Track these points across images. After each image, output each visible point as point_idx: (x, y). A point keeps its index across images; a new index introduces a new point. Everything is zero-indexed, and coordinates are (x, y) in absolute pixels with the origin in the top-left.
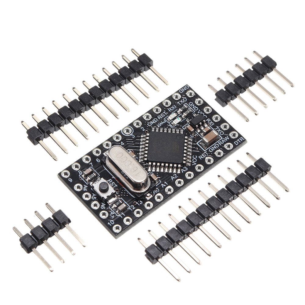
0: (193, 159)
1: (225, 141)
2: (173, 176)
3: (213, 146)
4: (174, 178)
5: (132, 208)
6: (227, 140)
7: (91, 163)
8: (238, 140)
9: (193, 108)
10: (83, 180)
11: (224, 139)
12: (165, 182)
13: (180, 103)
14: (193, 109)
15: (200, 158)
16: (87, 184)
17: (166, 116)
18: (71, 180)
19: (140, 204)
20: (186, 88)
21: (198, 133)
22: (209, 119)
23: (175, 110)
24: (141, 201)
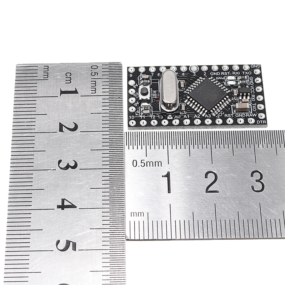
0: (220, 113)
1: (252, 116)
2: (197, 115)
3: (241, 114)
4: (196, 116)
5: (153, 117)
7: (153, 74)
10: (139, 80)
11: (253, 114)
12: (188, 116)
13: (245, 73)
14: (250, 82)
15: (225, 116)
16: (139, 84)
18: (131, 76)
19: (160, 118)
20: (257, 66)
23: (237, 75)
24: (162, 117)
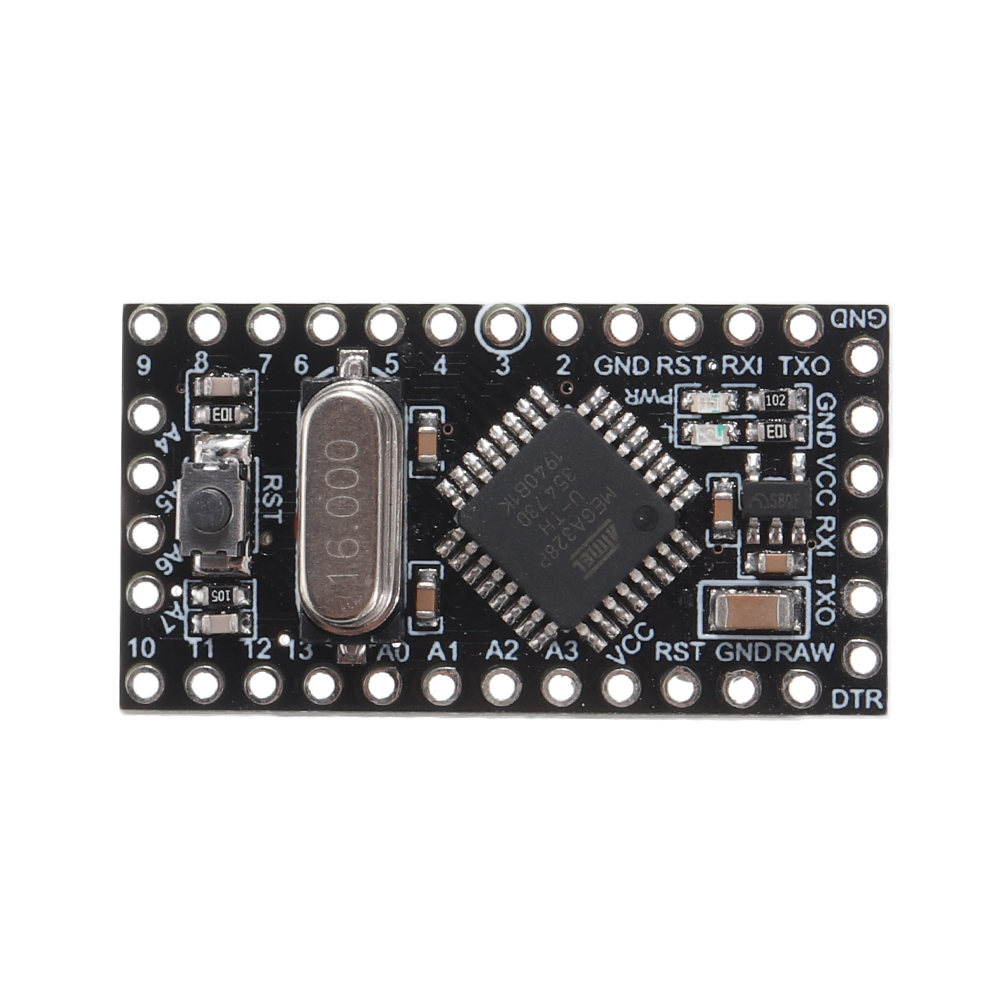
6: (817, 658)
8: (857, 692)
9: (821, 426)
17: (692, 378)
21: (738, 546)
22: (833, 519)
